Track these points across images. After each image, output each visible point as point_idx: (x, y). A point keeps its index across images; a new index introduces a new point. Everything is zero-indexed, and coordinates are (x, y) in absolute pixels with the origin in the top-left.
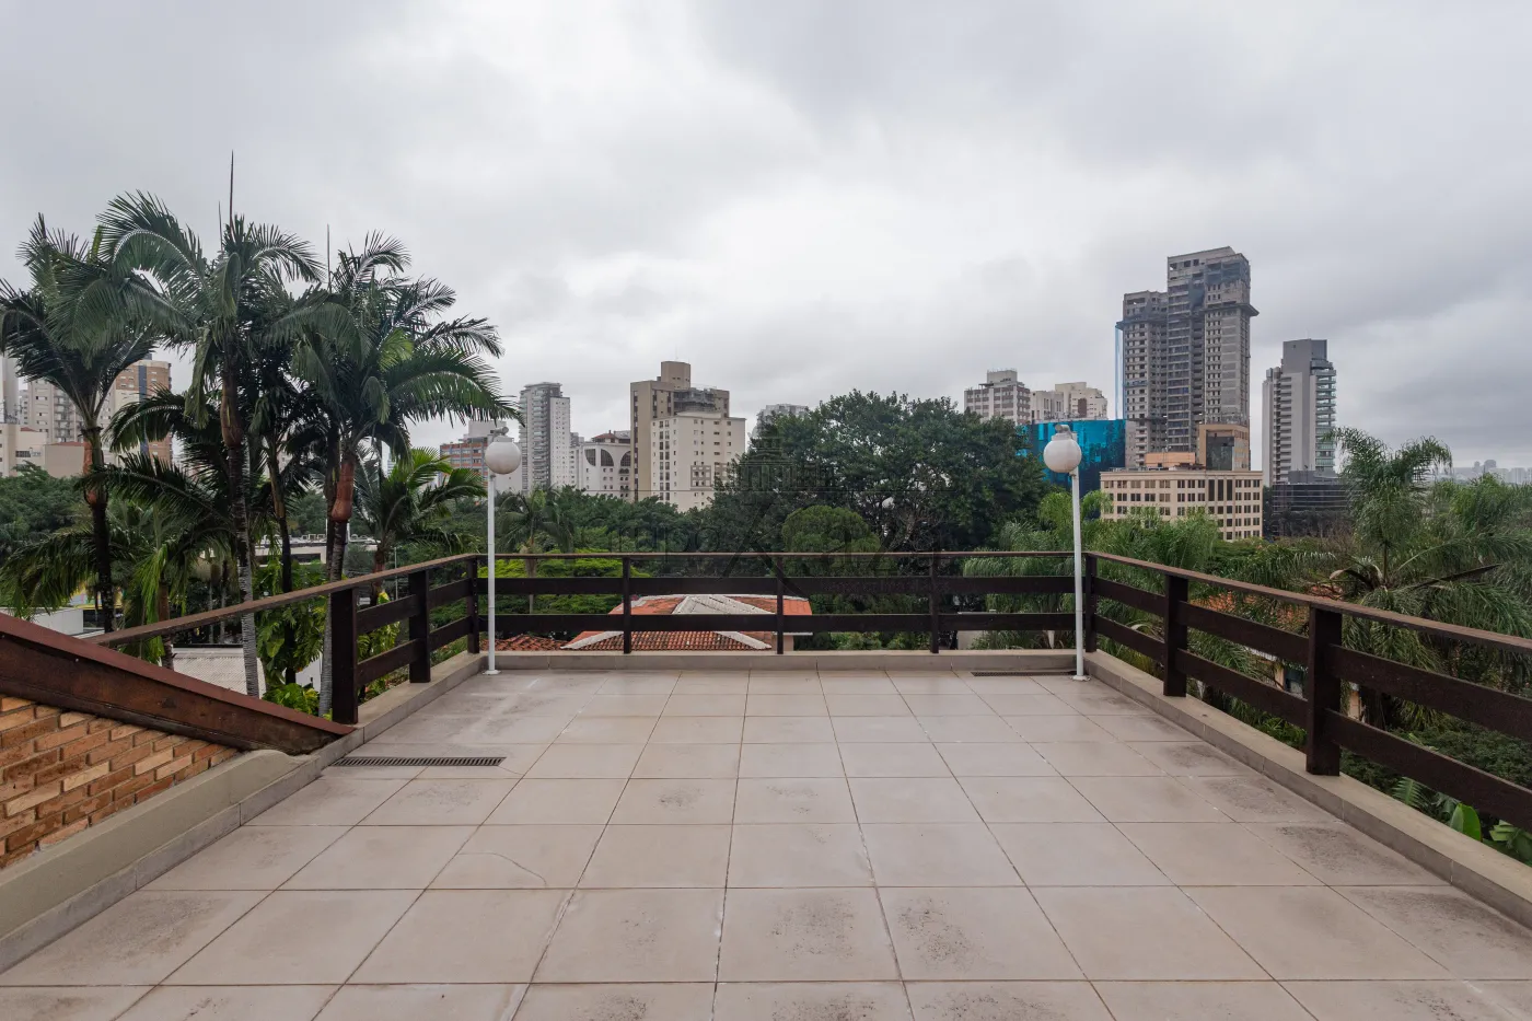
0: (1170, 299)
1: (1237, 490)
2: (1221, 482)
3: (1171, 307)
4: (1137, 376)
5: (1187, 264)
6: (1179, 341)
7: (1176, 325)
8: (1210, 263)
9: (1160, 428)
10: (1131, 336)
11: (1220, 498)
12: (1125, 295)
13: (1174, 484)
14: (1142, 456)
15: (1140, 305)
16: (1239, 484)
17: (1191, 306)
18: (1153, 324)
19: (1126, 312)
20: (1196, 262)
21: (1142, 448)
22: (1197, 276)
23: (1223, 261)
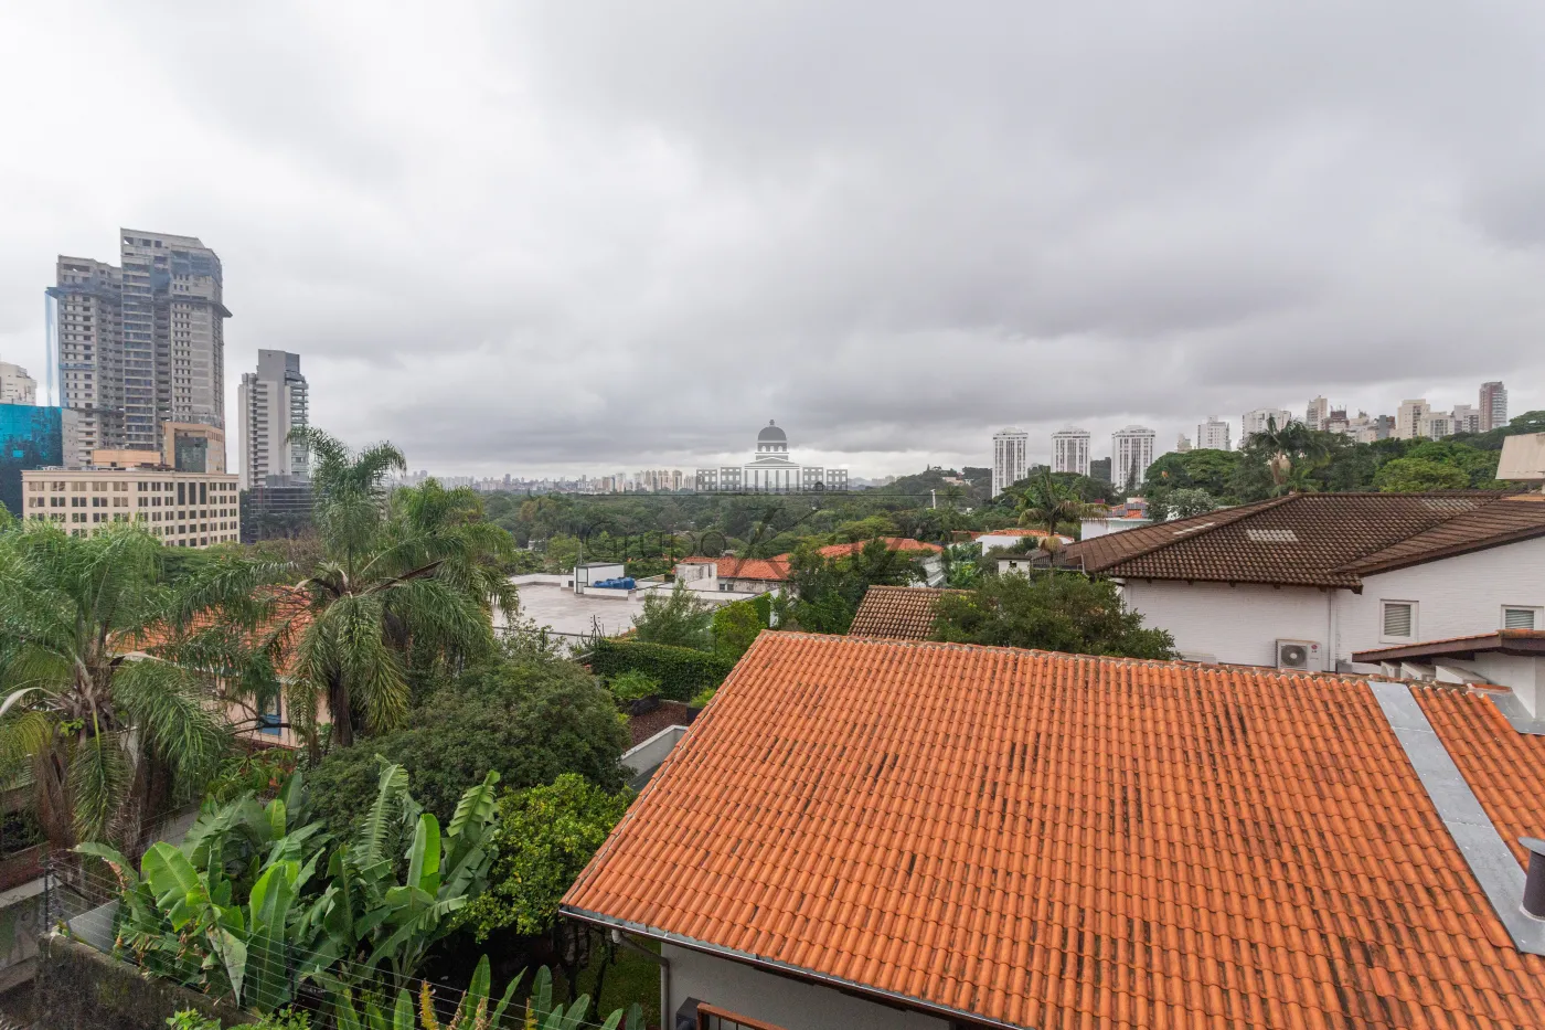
0: (125, 276)
1: (210, 493)
2: (192, 486)
3: (126, 286)
4: (81, 358)
5: (147, 243)
6: (138, 326)
7: (133, 308)
8: (175, 249)
9: (114, 423)
10: (70, 308)
11: (193, 502)
12: (60, 257)
13: (133, 487)
14: (88, 453)
15: (83, 274)
16: (213, 486)
17: (153, 290)
18: (102, 300)
19: (62, 277)
20: (158, 244)
21: (90, 443)
22: (158, 259)
23: (191, 251)
